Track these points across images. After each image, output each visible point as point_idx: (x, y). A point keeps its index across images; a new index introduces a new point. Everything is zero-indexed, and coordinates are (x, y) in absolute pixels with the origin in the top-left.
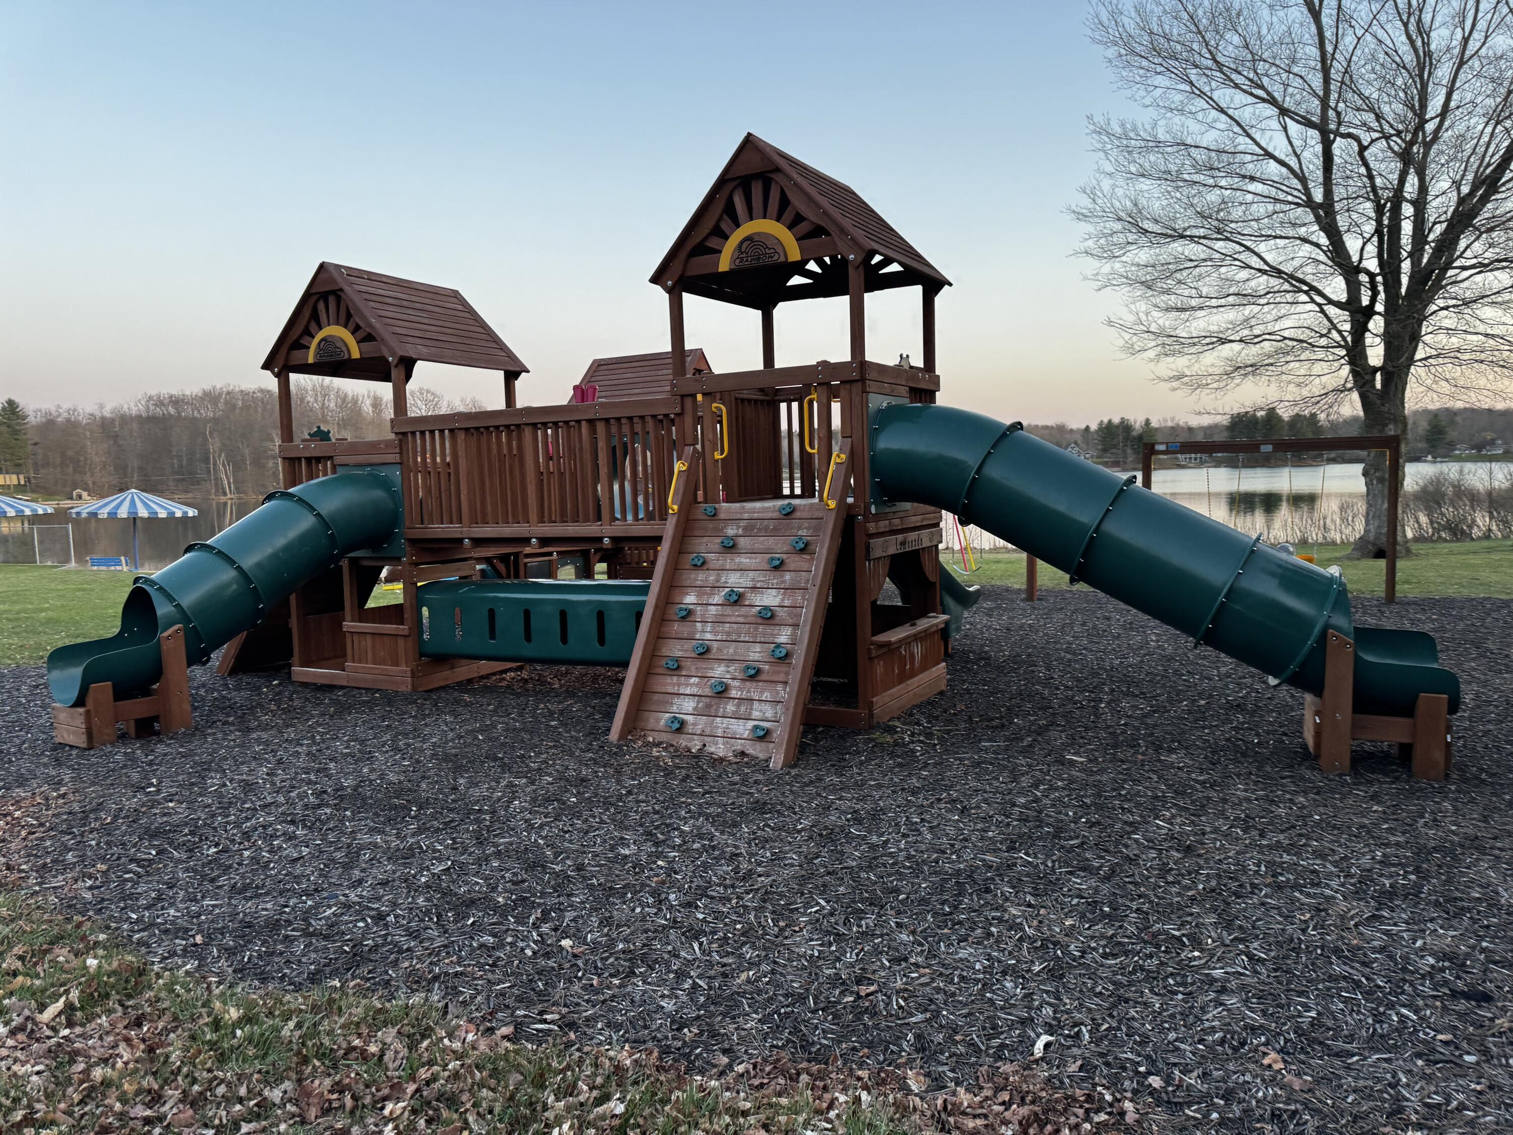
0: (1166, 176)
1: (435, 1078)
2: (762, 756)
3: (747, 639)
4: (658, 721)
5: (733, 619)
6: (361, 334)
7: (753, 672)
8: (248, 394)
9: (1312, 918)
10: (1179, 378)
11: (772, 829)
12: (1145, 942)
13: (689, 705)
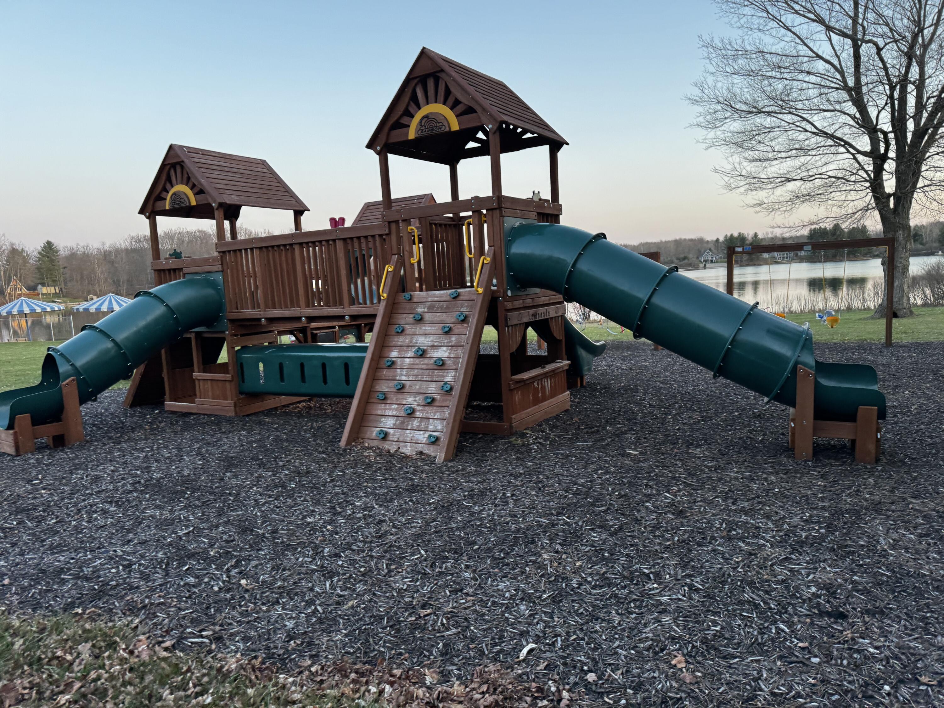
0: (751, 74)
1: (99, 678)
2: (433, 454)
3: (427, 379)
4: (372, 432)
5: (420, 367)
6: (196, 190)
7: (429, 400)
8: (191, 233)
9: (743, 560)
10: (760, 204)
11: (414, 503)
12: (624, 577)
13: (391, 422)
